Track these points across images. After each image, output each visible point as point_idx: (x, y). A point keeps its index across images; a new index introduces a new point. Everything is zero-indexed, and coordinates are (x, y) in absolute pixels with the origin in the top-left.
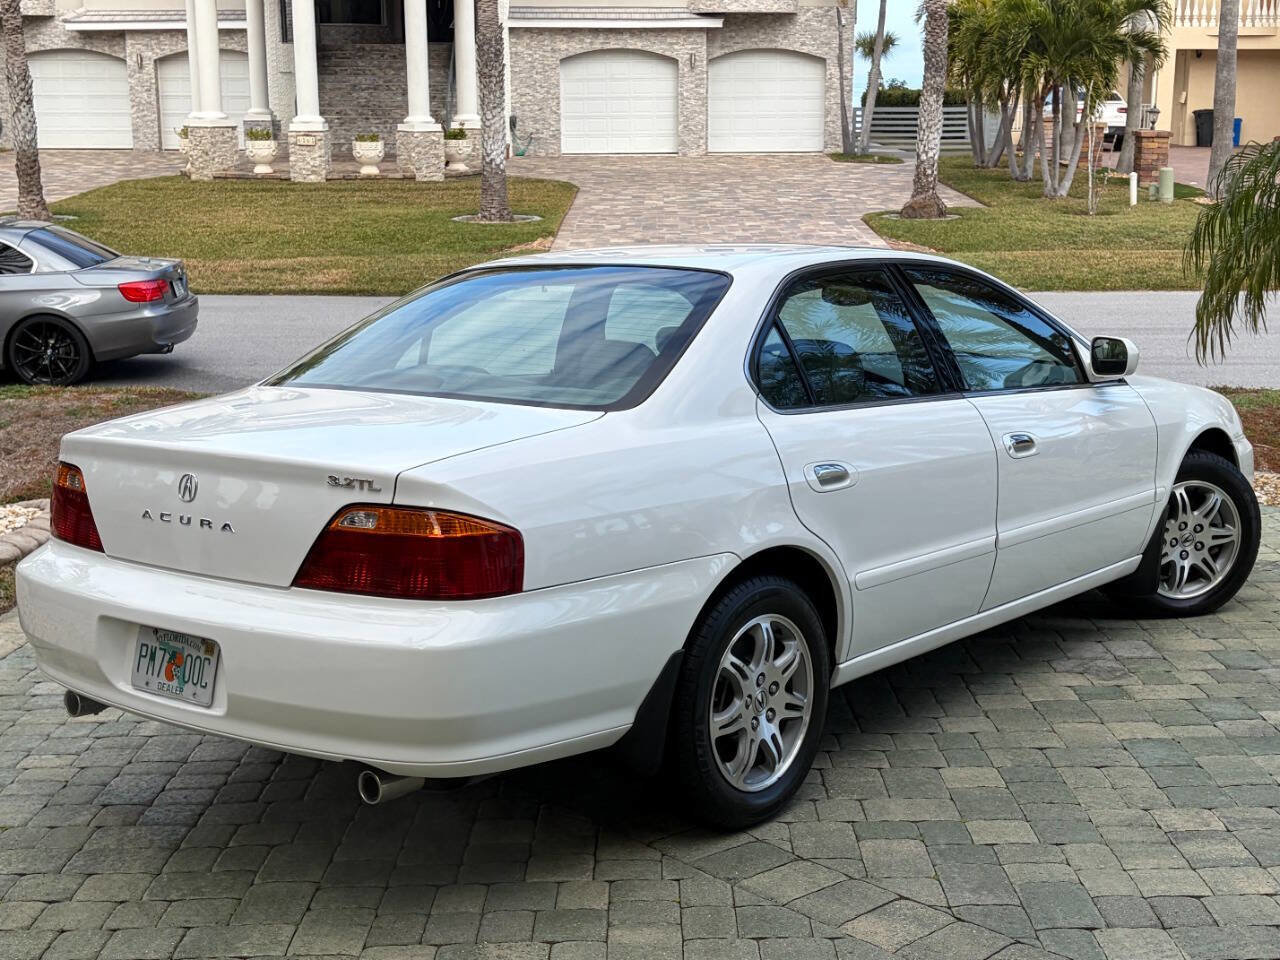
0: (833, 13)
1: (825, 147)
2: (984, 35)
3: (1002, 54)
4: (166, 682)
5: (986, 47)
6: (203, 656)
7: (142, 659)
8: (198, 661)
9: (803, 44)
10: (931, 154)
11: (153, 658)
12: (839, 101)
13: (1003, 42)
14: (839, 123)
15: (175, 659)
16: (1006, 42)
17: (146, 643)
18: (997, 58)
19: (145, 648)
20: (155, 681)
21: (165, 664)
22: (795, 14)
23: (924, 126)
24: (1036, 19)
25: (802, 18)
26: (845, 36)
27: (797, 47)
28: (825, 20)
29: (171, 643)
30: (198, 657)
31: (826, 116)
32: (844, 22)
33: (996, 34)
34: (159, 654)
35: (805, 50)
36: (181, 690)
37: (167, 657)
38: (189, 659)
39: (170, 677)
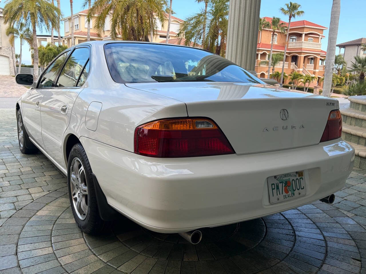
0: (11, 48)
1: (11, 74)
2: (44, 54)
3: (48, 58)
4: (286, 194)
5: (45, 56)
6: (299, 178)
7: (273, 190)
8: (297, 181)
9: (4, 54)
10: (37, 74)
11: (278, 188)
12: (13, 65)
13: (48, 56)
14: (13, 70)
15: (287, 184)
16: (49, 55)
17: (272, 183)
18: (47, 58)
19: (273, 186)
20: (281, 197)
21: (284, 188)
22: (1, 48)
23: (35, 69)
24: (54, 52)
25: (3, 49)
26: (13, 53)
27: (2, 54)
28: (8, 49)
29: (284, 179)
30: (297, 179)
31: (10, 68)
32: (13, 50)
33: (47, 54)
34: (280, 185)
35: (4, 55)
36: (294, 194)
37: (284, 184)
38: (293, 182)
39: (287, 192)
